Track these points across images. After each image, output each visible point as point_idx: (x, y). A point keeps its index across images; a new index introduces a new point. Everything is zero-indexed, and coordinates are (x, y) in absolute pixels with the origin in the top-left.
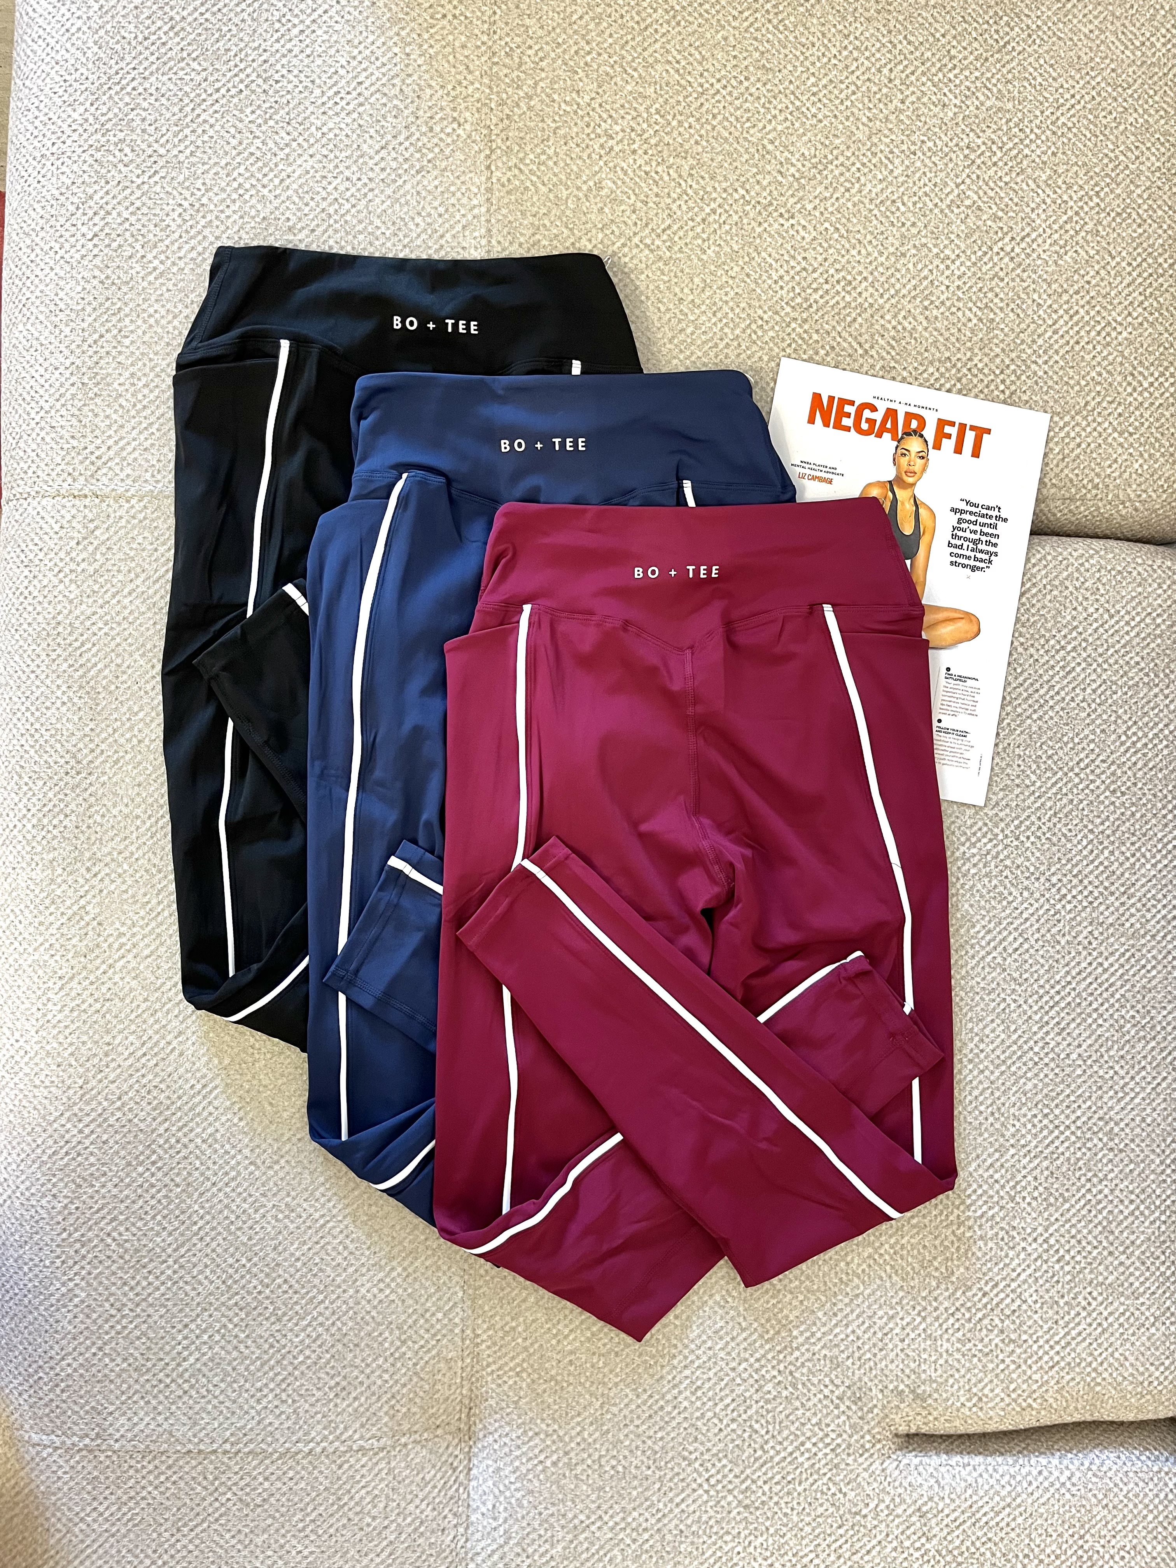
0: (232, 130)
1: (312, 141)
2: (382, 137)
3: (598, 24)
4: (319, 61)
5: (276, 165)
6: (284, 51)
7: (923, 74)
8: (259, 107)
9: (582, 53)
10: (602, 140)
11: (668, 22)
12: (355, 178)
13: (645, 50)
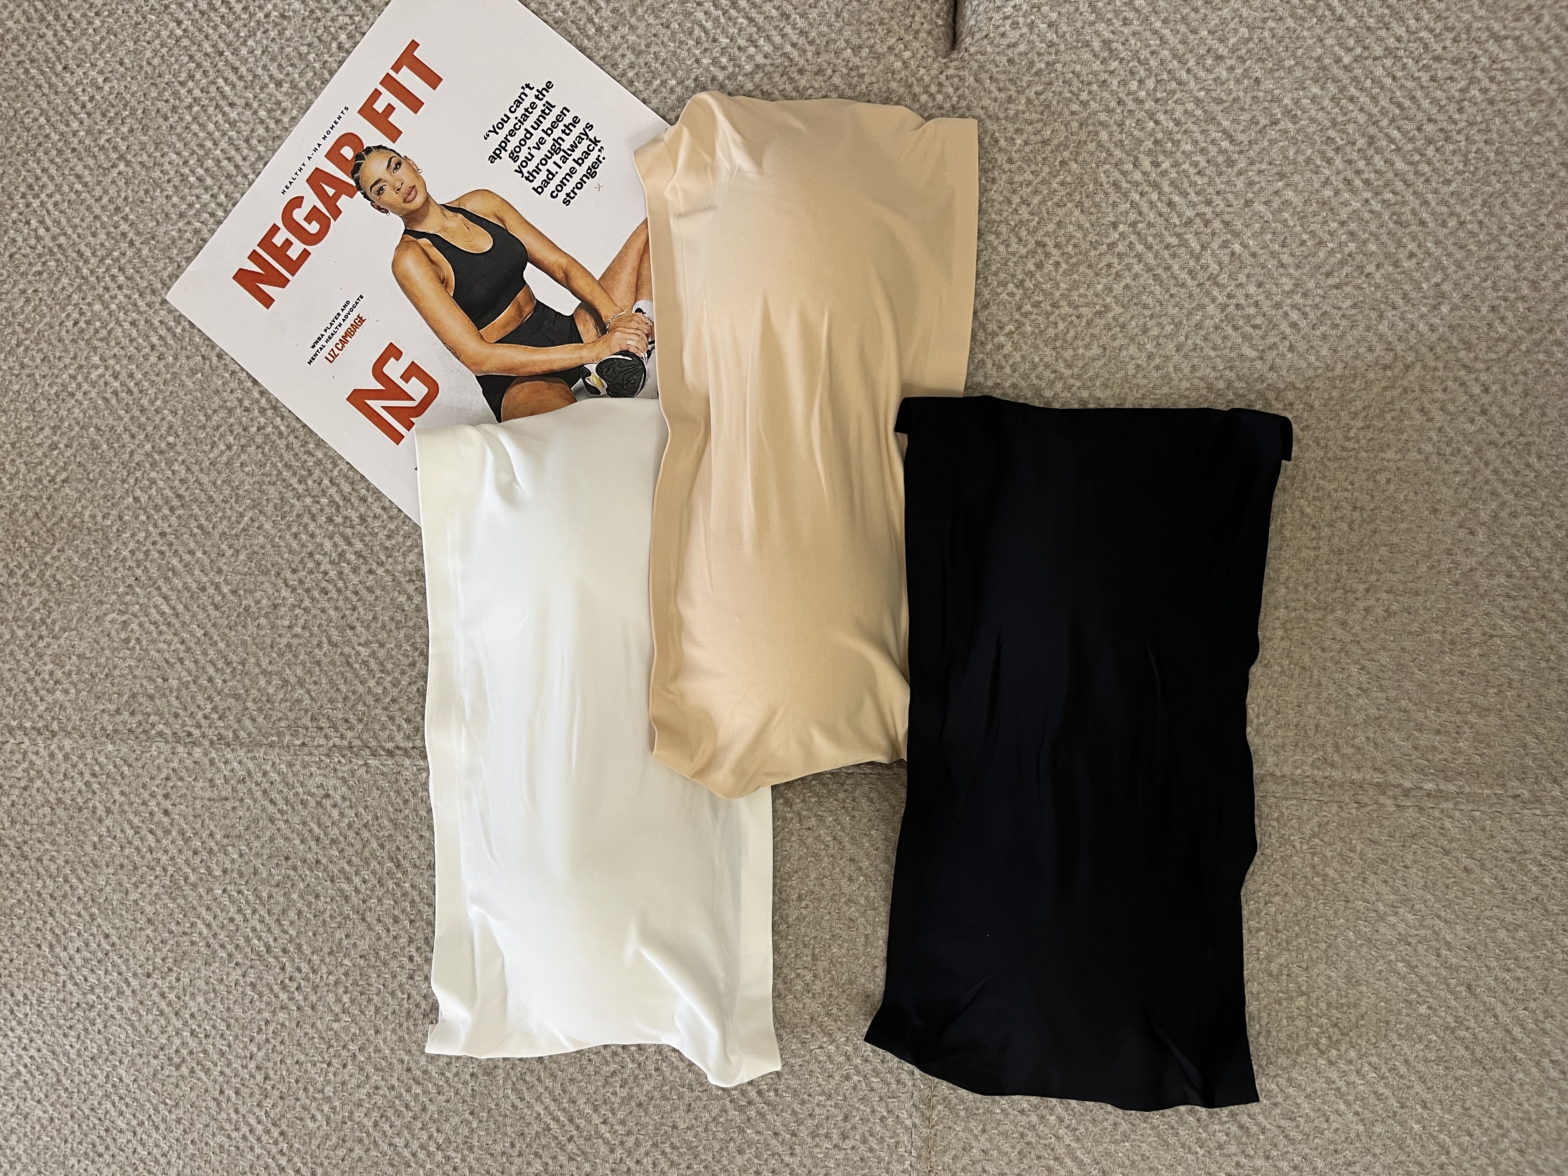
0: (341, 1152)
1: (354, 1029)
2: (347, 918)
3: (175, 573)
4: (238, 1010)
5: (392, 1088)
6: (222, 1062)
7: (235, 52)
8: (304, 1108)
9: (218, 599)
10: (347, 570)
11: (170, 463)
12: (409, 966)
13: (211, 499)
